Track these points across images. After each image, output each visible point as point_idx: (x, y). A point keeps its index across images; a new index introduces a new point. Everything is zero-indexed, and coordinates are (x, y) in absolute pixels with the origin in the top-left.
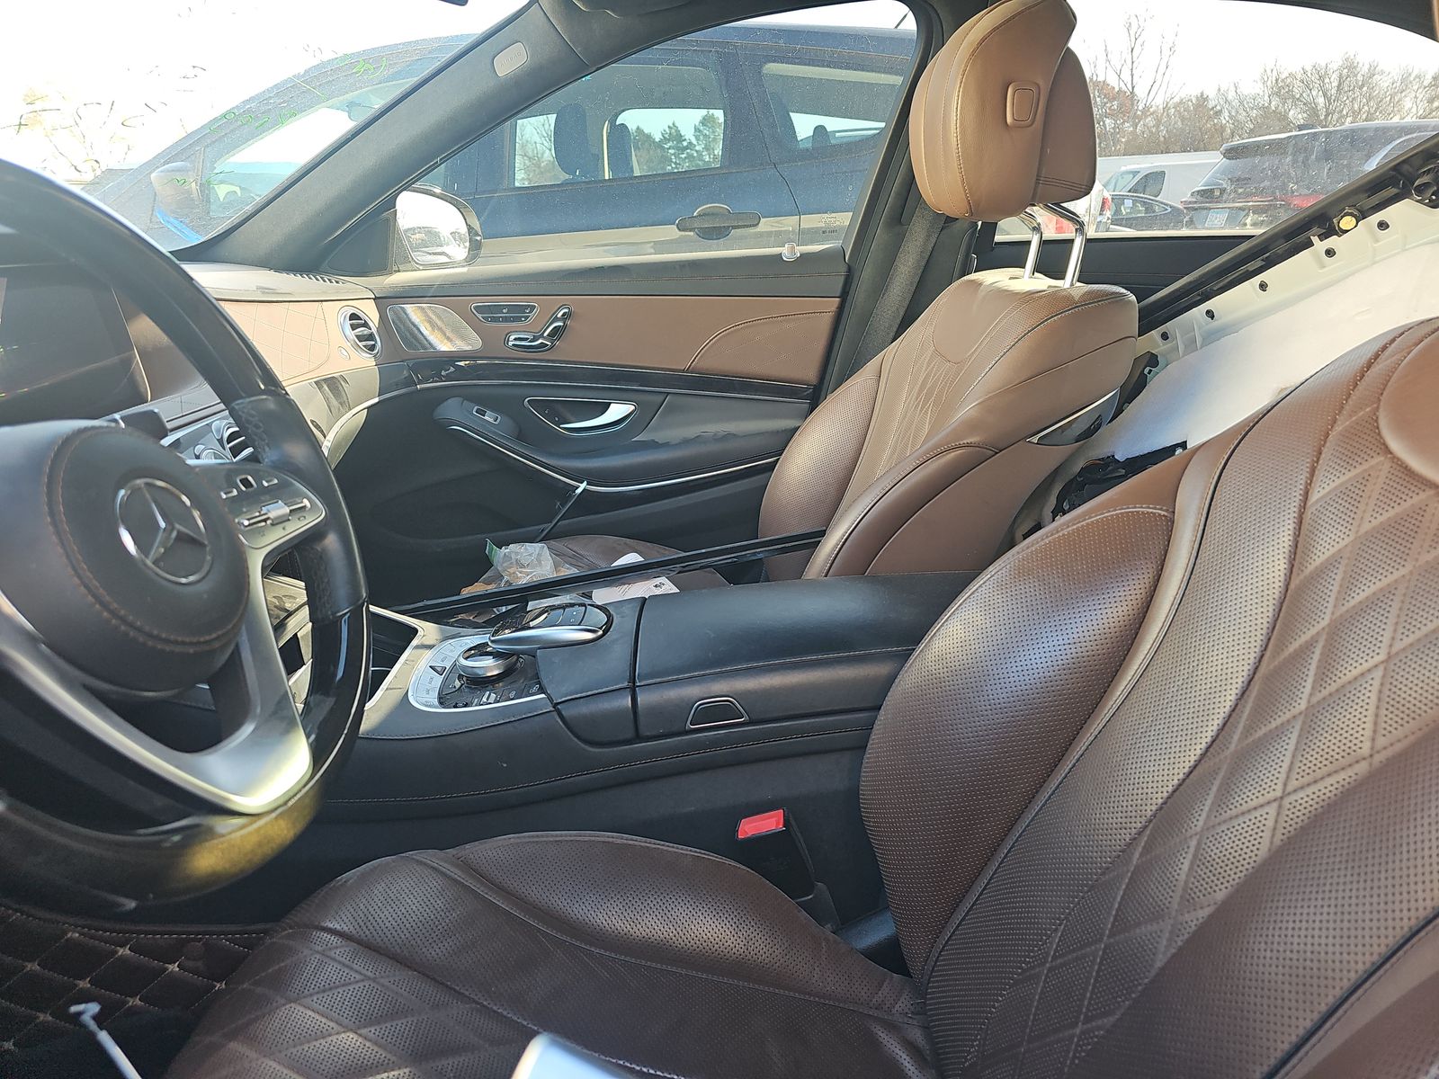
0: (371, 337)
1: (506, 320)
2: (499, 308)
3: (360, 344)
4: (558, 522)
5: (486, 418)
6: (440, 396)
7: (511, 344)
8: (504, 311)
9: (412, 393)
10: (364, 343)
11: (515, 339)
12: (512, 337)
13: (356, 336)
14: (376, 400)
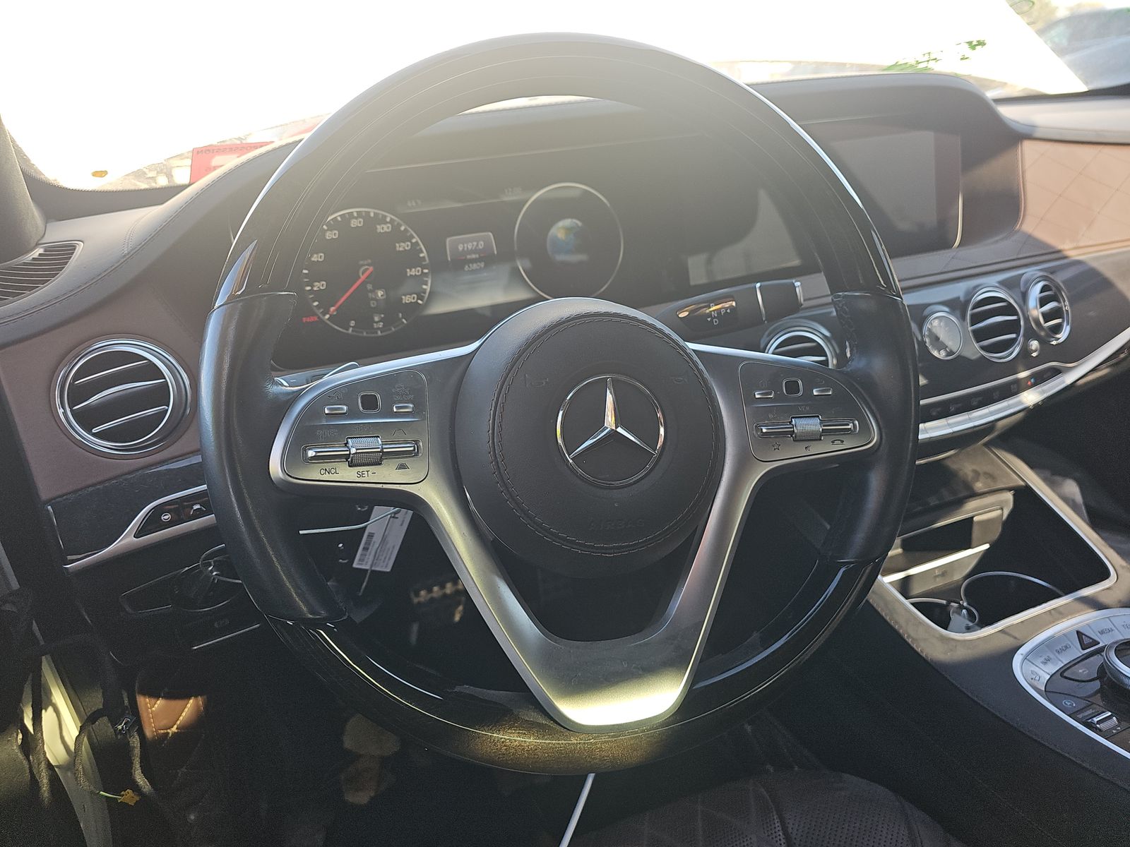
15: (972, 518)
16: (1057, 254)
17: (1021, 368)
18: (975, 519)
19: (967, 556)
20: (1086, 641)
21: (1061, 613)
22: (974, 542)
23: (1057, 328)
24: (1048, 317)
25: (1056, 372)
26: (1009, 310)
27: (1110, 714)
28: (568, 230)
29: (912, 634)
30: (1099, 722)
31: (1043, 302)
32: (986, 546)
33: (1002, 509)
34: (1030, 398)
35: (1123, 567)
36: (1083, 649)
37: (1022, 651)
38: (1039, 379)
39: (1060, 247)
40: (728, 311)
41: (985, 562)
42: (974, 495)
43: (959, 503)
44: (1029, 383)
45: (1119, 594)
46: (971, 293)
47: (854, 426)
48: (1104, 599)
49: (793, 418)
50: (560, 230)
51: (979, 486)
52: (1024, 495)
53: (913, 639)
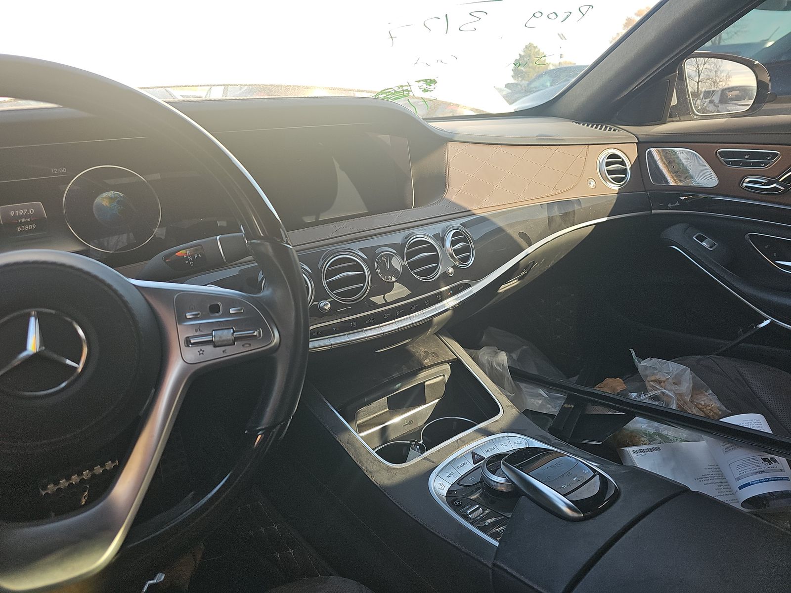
0: (624, 171)
1: (746, 164)
2: (741, 155)
3: (609, 177)
4: (740, 342)
5: (704, 244)
6: (670, 221)
7: (745, 184)
8: (746, 157)
9: (646, 216)
10: (613, 176)
11: (749, 182)
12: (748, 180)
13: (607, 171)
14: (605, 219)
15: (424, 382)
16: (468, 212)
17: (442, 284)
18: (426, 383)
19: (425, 410)
20: (477, 458)
21: (464, 442)
22: (427, 399)
23: (467, 259)
24: (457, 252)
25: (468, 286)
26: (432, 248)
27: (478, 506)
28: (111, 199)
29: (370, 469)
30: (470, 513)
31: (453, 243)
32: (437, 400)
33: (444, 376)
34: (450, 302)
35: (508, 406)
36: (474, 464)
37: (436, 470)
38: (455, 291)
39: (470, 208)
40: (200, 256)
41: (437, 411)
42: (423, 368)
43: (415, 373)
44: (449, 294)
45: (502, 425)
46: (407, 237)
47: (259, 332)
48: (492, 429)
49: (213, 330)
50: (104, 199)
51: (427, 362)
52: (457, 365)
53: (370, 472)
